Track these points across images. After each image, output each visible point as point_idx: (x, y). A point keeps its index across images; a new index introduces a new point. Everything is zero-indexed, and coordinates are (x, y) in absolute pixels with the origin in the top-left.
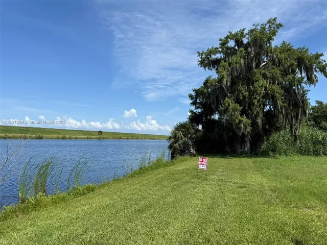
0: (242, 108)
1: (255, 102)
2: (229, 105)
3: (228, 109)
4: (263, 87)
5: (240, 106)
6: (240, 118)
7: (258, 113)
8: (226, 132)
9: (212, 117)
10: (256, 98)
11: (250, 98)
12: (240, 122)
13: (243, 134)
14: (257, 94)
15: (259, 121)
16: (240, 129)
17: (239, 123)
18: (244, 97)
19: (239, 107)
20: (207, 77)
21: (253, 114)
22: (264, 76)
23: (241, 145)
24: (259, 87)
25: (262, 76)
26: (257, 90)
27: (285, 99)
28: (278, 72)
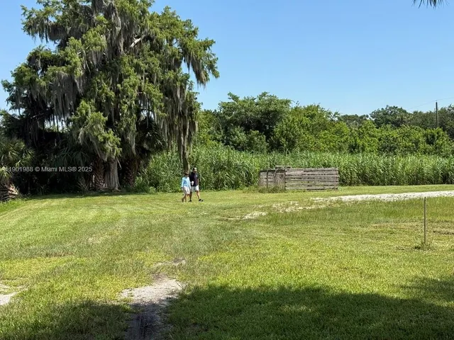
0: (107, 118)
1: (125, 107)
2: (87, 113)
3: (86, 119)
4: (137, 87)
5: (104, 116)
6: (105, 134)
7: (128, 125)
8: (82, 154)
9: (47, 125)
10: (125, 103)
11: (117, 103)
12: (106, 140)
13: (109, 159)
14: (127, 97)
15: (131, 138)
16: (104, 150)
17: (104, 142)
18: (108, 99)
19: (102, 118)
20: (35, 48)
21: (122, 126)
22: (138, 69)
23: (104, 176)
24: (130, 86)
25: (133, 69)
26: (127, 91)
27: (165, 106)
28: (158, 62)
